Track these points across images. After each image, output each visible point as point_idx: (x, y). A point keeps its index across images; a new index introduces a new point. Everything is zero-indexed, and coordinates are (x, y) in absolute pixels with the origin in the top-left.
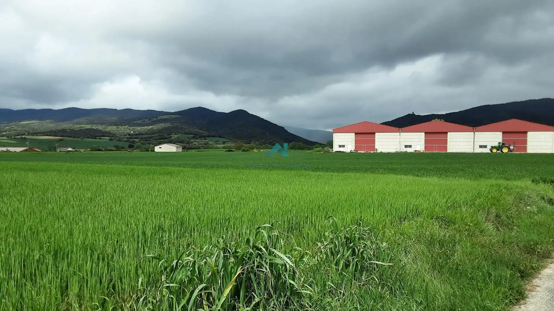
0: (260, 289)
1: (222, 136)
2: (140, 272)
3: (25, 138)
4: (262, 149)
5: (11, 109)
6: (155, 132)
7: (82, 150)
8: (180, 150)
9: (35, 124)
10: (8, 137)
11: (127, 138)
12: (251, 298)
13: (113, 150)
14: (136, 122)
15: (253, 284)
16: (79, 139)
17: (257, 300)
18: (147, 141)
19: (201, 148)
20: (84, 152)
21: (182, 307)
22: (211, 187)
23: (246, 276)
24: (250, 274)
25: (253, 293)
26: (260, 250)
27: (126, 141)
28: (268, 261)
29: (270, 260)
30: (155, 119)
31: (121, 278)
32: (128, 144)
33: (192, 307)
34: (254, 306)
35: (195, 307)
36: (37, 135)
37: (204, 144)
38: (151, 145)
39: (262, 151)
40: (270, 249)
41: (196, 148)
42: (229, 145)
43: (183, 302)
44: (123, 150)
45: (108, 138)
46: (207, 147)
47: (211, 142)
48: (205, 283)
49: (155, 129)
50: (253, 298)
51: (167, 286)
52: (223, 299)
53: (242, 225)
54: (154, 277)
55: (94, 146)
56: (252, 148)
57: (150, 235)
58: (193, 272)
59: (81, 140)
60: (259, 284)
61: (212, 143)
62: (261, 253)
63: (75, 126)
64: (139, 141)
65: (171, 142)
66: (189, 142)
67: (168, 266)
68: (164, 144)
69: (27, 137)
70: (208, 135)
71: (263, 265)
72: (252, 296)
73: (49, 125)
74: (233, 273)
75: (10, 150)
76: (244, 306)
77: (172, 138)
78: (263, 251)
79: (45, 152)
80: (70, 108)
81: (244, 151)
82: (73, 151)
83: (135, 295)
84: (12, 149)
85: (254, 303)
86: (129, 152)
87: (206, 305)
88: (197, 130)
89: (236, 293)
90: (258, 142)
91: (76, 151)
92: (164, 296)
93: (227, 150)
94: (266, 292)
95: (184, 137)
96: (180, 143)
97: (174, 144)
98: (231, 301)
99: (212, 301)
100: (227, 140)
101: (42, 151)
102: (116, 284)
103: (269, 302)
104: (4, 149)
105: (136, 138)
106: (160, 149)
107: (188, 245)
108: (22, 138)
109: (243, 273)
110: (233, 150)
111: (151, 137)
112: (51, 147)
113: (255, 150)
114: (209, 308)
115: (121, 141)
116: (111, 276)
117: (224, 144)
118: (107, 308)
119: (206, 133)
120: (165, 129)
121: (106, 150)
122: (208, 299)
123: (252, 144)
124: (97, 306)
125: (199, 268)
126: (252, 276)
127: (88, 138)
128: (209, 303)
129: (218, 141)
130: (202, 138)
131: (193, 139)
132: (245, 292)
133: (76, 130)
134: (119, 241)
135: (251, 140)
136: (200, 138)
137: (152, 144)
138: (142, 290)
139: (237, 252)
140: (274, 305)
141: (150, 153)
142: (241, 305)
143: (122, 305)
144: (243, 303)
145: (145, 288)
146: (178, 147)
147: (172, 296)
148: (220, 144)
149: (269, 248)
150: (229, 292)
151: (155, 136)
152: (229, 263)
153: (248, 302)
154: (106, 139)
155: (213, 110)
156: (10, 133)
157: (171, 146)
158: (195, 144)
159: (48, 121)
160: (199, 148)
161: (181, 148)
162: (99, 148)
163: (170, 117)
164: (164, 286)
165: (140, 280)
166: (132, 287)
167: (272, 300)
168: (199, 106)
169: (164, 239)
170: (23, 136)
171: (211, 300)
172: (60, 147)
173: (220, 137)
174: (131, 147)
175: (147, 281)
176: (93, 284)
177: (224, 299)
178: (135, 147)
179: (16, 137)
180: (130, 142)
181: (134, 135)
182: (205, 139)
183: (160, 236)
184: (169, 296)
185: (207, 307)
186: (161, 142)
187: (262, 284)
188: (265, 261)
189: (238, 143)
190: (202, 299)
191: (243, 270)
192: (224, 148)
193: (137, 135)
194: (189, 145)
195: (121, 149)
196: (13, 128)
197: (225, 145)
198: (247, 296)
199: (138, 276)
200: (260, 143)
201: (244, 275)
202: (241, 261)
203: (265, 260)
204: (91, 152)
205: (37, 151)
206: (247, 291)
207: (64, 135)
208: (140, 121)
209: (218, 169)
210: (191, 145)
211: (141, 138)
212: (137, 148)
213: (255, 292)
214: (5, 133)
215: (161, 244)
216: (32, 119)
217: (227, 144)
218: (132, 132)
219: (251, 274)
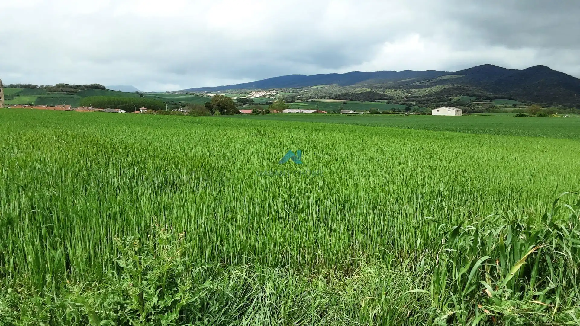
0: (557, 274)
1: (512, 98)
2: (418, 232)
3: (315, 101)
4: (566, 114)
5: (305, 75)
6: (434, 94)
7: (362, 113)
8: (460, 113)
9: (323, 88)
10: (302, 100)
11: (405, 101)
12: (544, 282)
13: (390, 113)
14: (414, 84)
15: (548, 268)
16: (359, 102)
17: (552, 286)
18: (424, 103)
19: (485, 111)
20: (363, 115)
21: (462, 275)
22: (497, 156)
23: (540, 257)
24: (545, 256)
25: (547, 277)
26: (561, 230)
27: (403, 104)
28: (570, 244)
29: (573, 244)
30: (434, 80)
31: (400, 235)
32: (405, 107)
33: (473, 278)
34: (548, 292)
35: (476, 277)
36: (325, 99)
37: (489, 108)
38: (428, 108)
39: (566, 116)
40: (574, 232)
41: (478, 111)
42: (521, 108)
43: (464, 270)
44: (399, 113)
45: (386, 101)
46: (492, 110)
47: (497, 104)
48: (488, 256)
49: (434, 92)
50: (547, 283)
51: (446, 251)
52: (509, 278)
53: (537, 201)
54: (433, 240)
55: (373, 109)
56: (552, 113)
57: (429, 198)
58: (475, 241)
59: (361, 103)
60: (556, 268)
61: (498, 106)
62: (561, 234)
63: (357, 90)
64: (416, 103)
65: (450, 104)
66: (471, 105)
67: (449, 232)
68: (443, 107)
69: (316, 100)
70: (495, 97)
71: (563, 248)
72: (546, 281)
73: (335, 89)
74: (522, 251)
75: (303, 112)
76: (535, 289)
77: (452, 100)
78: (564, 232)
79: (330, 114)
80: (353, 72)
81: (540, 115)
82: (354, 114)
83: (414, 253)
84: (305, 111)
85: (548, 288)
86: (406, 115)
87: (489, 279)
88: (482, 91)
89: (526, 272)
90: (561, 105)
91: (356, 113)
92: (443, 260)
93: (518, 115)
94: (565, 279)
95: (466, 99)
96: (461, 106)
97: (454, 107)
98: (519, 281)
99: (496, 276)
100: (518, 103)
101: (328, 114)
102: (395, 240)
103: (569, 292)
104: (299, 111)
105: (413, 101)
106: (438, 112)
107: (470, 214)
108: (312, 101)
109: (536, 254)
110: (526, 114)
111: (429, 100)
112: (335, 110)
113: (556, 115)
114: (492, 283)
115: (399, 104)
116: (390, 231)
117: (514, 107)
118: (387, 260)
119: (492, 95)
120: (445, 91)
121: (384, 113)
122: (491, 274)
123: (552, 108)
124: (379, 257)
125: (482, 239)
126: (548, 258)
127: (368, 101)
128: (493, 277)
129: (506, 104)
130: (487, 101)
131: (475, 102)
132: (537, 274)
133: (357, 93)
134: (398, 200)
135: (552, 103)
136: (485, 101)
137: (430, 107)
138: (420, 250)
139: (530, 228)
140: (575, 296)
141: (426, 117)
142: (532, 288)
143: (401, 261)
144: (535, 286)
145: (424, 249)
146: (457, 110)
147: (452, 261)
148: (509, 107)
149: (573, 230)
150: (517, 270)
151: (434, 99)
152: (519, 239)
153: (541, 286)
154: (384, 102)
155: (504, 67)
156: (303, 96)
157: (451, 110)
158: (478, 107)
159: (334, 85)
160: (483, 112)
161: (462, 111)
162: (377, 111)
163: (451, 77)
164: (444, 250)
165: (419, 240)
166: (410, 245)
167: (572, 291)
168: (487, 64)
169: (444, 204)
170: (314, 100)
171: (496, 274)
172: (343, 109)
173: (510, 99)
174: (408, 110)
175: (425, 243)
176: (375, 237)
177: (511, 277)
178: (412, 110)
179: (308, 100)
180: (407, 105)
181: (412, 97)
182: (491, 101)
183: (440, 201)
184: (449, 261)
185: (490, 281)
186: (440, 104)
187: (561, 270)
188: (567, 245)
189: (534, 106)
190: (485, 272)
191: (537, 250)
192: (513, 112)
193: (414, 97)
194: (471, 108)
195: (398, 113)
196: (306, 92)
197: (516, 109)
198: (539, 280)
199: (416, 237)
200: (564, 106)
201: (538, 255)
202: (534, 239)
203: (566, 243)
204: (370, 115)
205: (324, 113)
206: (540, 274)
207: (347, 98)
208: (419, 83)
209: (505, 137)
210: (473, 108)
211: (418, 101)
212: (414, 111)
213: (551, 277)
214: (299, 97)
215: (440, 209)
216: (321, 84)
217: (519, 107)
218: (410, 95)
219: (547, 256)
